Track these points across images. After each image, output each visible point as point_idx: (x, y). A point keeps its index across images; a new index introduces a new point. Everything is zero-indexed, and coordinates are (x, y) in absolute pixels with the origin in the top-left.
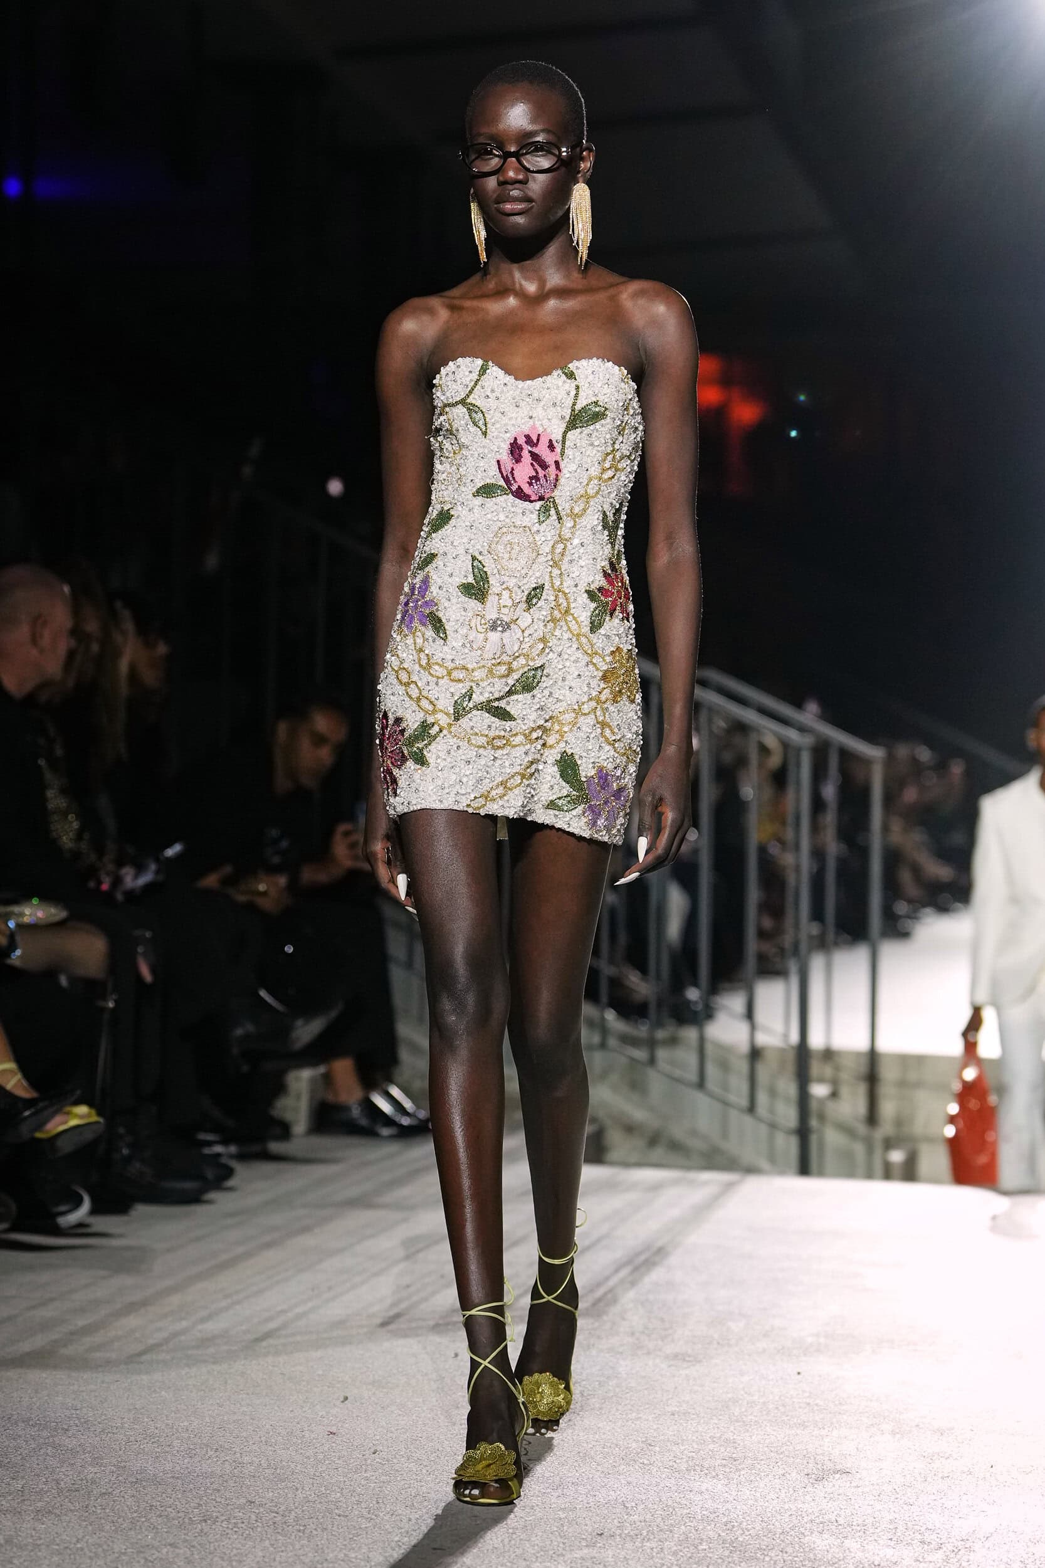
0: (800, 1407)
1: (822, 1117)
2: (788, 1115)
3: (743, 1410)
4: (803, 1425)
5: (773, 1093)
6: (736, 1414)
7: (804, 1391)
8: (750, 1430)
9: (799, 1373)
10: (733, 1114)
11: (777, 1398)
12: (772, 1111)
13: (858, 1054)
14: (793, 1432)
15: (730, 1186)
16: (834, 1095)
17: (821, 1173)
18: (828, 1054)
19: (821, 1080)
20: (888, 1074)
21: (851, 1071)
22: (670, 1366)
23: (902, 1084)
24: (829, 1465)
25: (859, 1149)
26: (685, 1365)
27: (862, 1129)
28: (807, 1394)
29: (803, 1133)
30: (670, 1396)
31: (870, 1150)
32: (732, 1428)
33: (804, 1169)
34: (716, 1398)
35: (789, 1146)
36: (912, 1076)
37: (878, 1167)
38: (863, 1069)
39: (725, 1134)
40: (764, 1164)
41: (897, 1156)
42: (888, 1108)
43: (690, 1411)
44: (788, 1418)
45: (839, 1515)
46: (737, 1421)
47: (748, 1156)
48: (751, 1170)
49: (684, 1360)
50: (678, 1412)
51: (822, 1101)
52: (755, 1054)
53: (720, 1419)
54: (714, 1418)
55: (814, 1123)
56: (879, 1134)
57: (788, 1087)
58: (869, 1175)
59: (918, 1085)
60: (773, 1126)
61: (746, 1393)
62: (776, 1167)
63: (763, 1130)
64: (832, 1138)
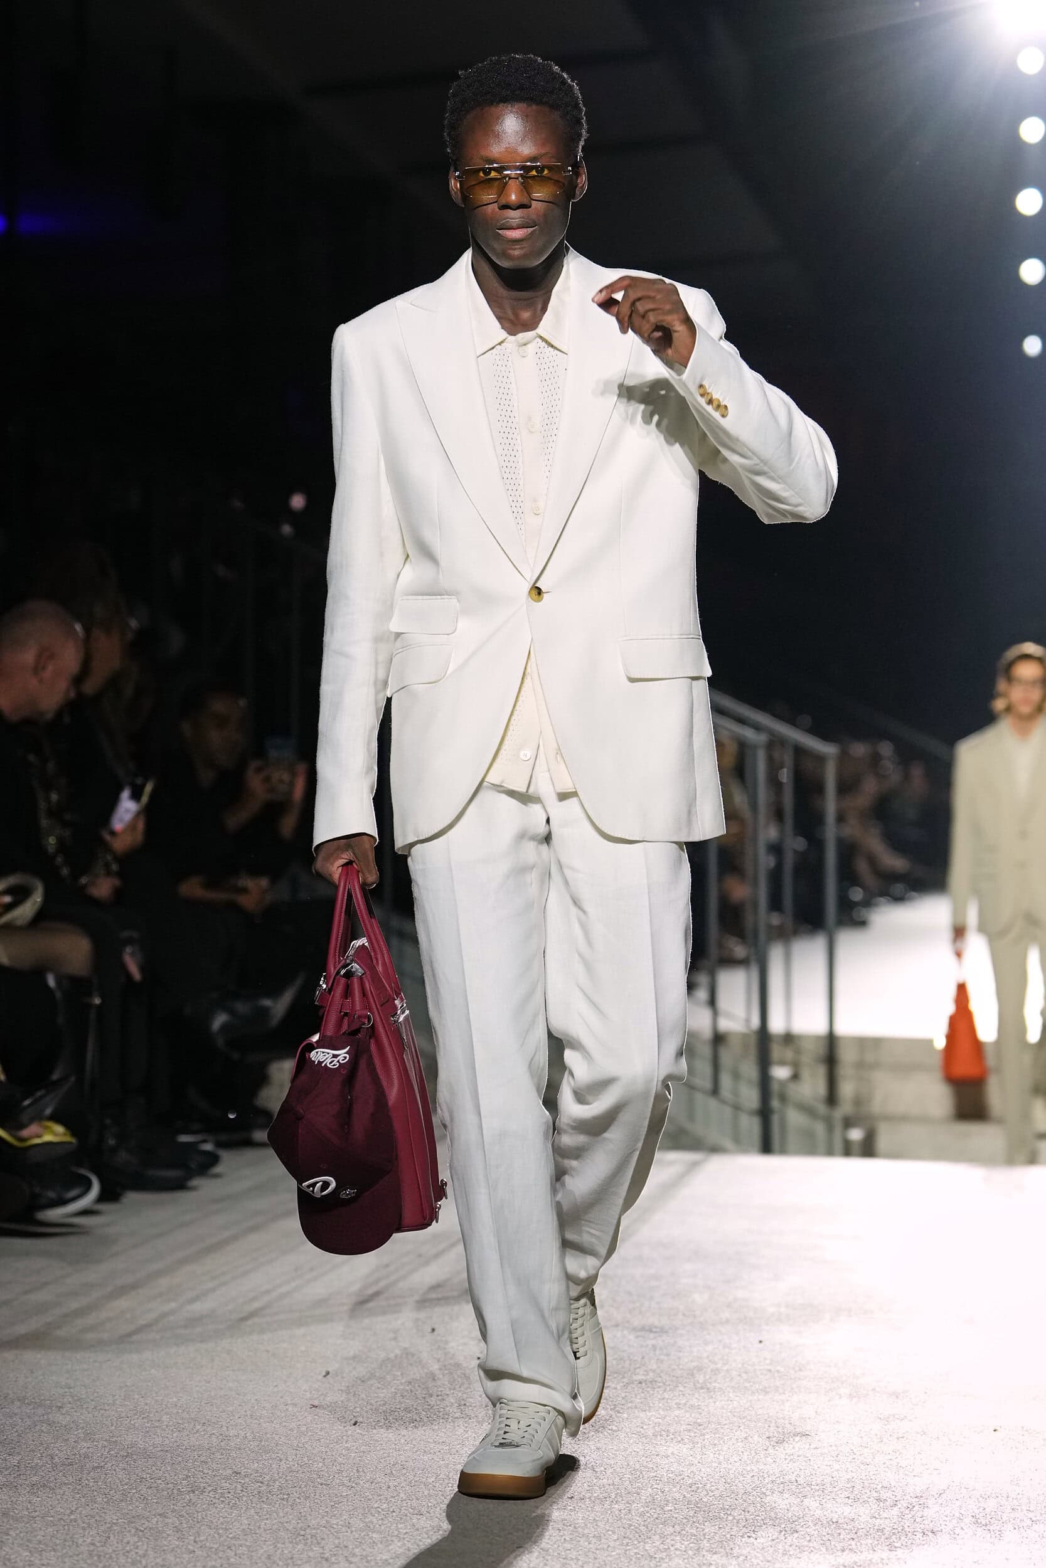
0: (762, 1374)
1: (783, 1098)
2: (750, 1096)
3: (708, 1377)
4: (765, 1391)
5: (736, 1076)
6: (701, 1382)
7: (765, 1359)
8: (714, 1396)
9: (761, 1342)
10: (699, 1097)
11: (740, 1366)
12: (736, 1093)
13: (818, 1038)
14: (755, 1397)
15: (695, 1165)
16: (795, 1077)
17: (783, 1151)
18: (789, 1038)
19: (782, 1063)
20: (847, 1056)
21: (811, 1053)
22: (637, 1337)
23: (861, 1065)
24: (790, 1428)
25: (820, 1128)
26: (652, 1335)
27: (822, 1108)
28: (768, 1362)
29: (765, 1113)
30: (638, 1366)
31: (830, 1128)
32: (697, 1395)
33: (767, 1147)
34: (681, 1367)
35: (751, 1126)
36: (870, 1057)
37: (838, 1144)
38: (822, 1050)
39: (691, 1117)
40: (728, 1143)
41: (856, 1135)
42: (847, 1089)
43: (656, 1379)
44: (751, 1384)
45: (798, 1476)
46: (702, 1388)
47: (714, 1136)
48: (715, 1149)
49: (651, 1331)
50: (646, 1381)
51: (783, 1084)
52: (719, 1039)
53: (685, 1387)
54: (680, 1385)
55: (775, 1103)
56: (839, 1113)
57: (750, 1070)
58: (830, 1152)
59: (876, 1066)
60: (737, 1108)
61: (710, 1361)
62: (740, 1145)
63: (728, 1111)
64: (794, 1118)
